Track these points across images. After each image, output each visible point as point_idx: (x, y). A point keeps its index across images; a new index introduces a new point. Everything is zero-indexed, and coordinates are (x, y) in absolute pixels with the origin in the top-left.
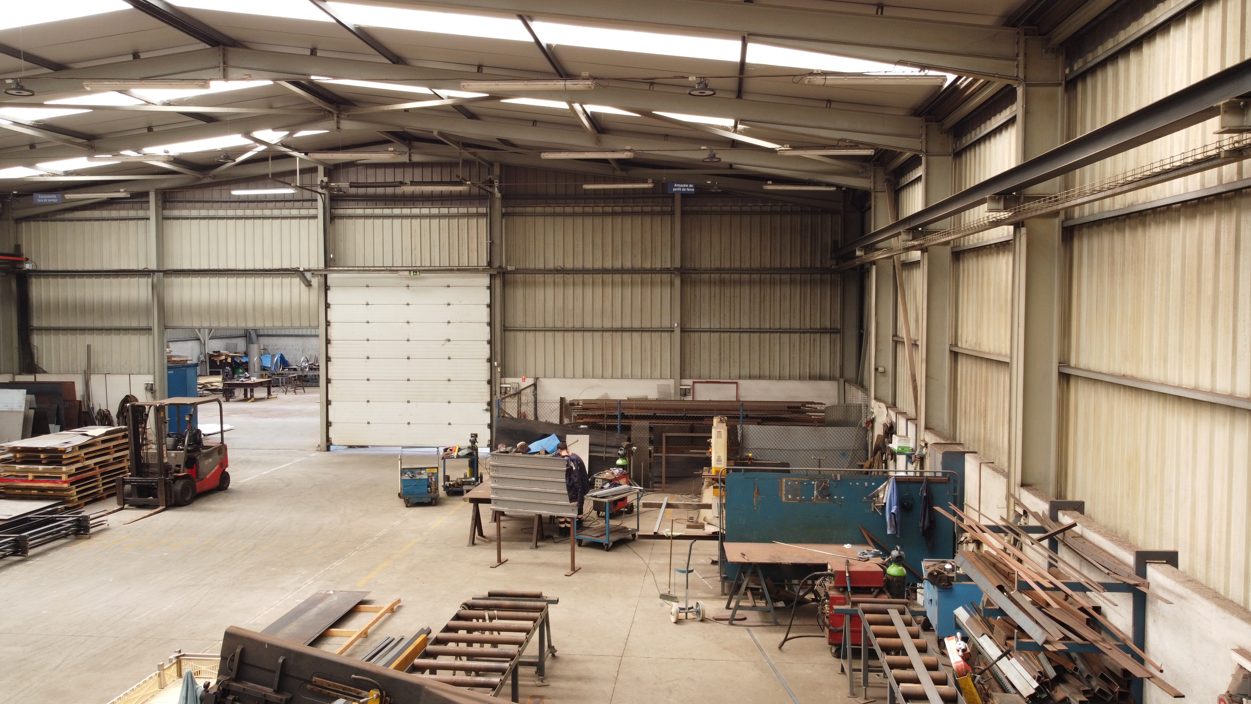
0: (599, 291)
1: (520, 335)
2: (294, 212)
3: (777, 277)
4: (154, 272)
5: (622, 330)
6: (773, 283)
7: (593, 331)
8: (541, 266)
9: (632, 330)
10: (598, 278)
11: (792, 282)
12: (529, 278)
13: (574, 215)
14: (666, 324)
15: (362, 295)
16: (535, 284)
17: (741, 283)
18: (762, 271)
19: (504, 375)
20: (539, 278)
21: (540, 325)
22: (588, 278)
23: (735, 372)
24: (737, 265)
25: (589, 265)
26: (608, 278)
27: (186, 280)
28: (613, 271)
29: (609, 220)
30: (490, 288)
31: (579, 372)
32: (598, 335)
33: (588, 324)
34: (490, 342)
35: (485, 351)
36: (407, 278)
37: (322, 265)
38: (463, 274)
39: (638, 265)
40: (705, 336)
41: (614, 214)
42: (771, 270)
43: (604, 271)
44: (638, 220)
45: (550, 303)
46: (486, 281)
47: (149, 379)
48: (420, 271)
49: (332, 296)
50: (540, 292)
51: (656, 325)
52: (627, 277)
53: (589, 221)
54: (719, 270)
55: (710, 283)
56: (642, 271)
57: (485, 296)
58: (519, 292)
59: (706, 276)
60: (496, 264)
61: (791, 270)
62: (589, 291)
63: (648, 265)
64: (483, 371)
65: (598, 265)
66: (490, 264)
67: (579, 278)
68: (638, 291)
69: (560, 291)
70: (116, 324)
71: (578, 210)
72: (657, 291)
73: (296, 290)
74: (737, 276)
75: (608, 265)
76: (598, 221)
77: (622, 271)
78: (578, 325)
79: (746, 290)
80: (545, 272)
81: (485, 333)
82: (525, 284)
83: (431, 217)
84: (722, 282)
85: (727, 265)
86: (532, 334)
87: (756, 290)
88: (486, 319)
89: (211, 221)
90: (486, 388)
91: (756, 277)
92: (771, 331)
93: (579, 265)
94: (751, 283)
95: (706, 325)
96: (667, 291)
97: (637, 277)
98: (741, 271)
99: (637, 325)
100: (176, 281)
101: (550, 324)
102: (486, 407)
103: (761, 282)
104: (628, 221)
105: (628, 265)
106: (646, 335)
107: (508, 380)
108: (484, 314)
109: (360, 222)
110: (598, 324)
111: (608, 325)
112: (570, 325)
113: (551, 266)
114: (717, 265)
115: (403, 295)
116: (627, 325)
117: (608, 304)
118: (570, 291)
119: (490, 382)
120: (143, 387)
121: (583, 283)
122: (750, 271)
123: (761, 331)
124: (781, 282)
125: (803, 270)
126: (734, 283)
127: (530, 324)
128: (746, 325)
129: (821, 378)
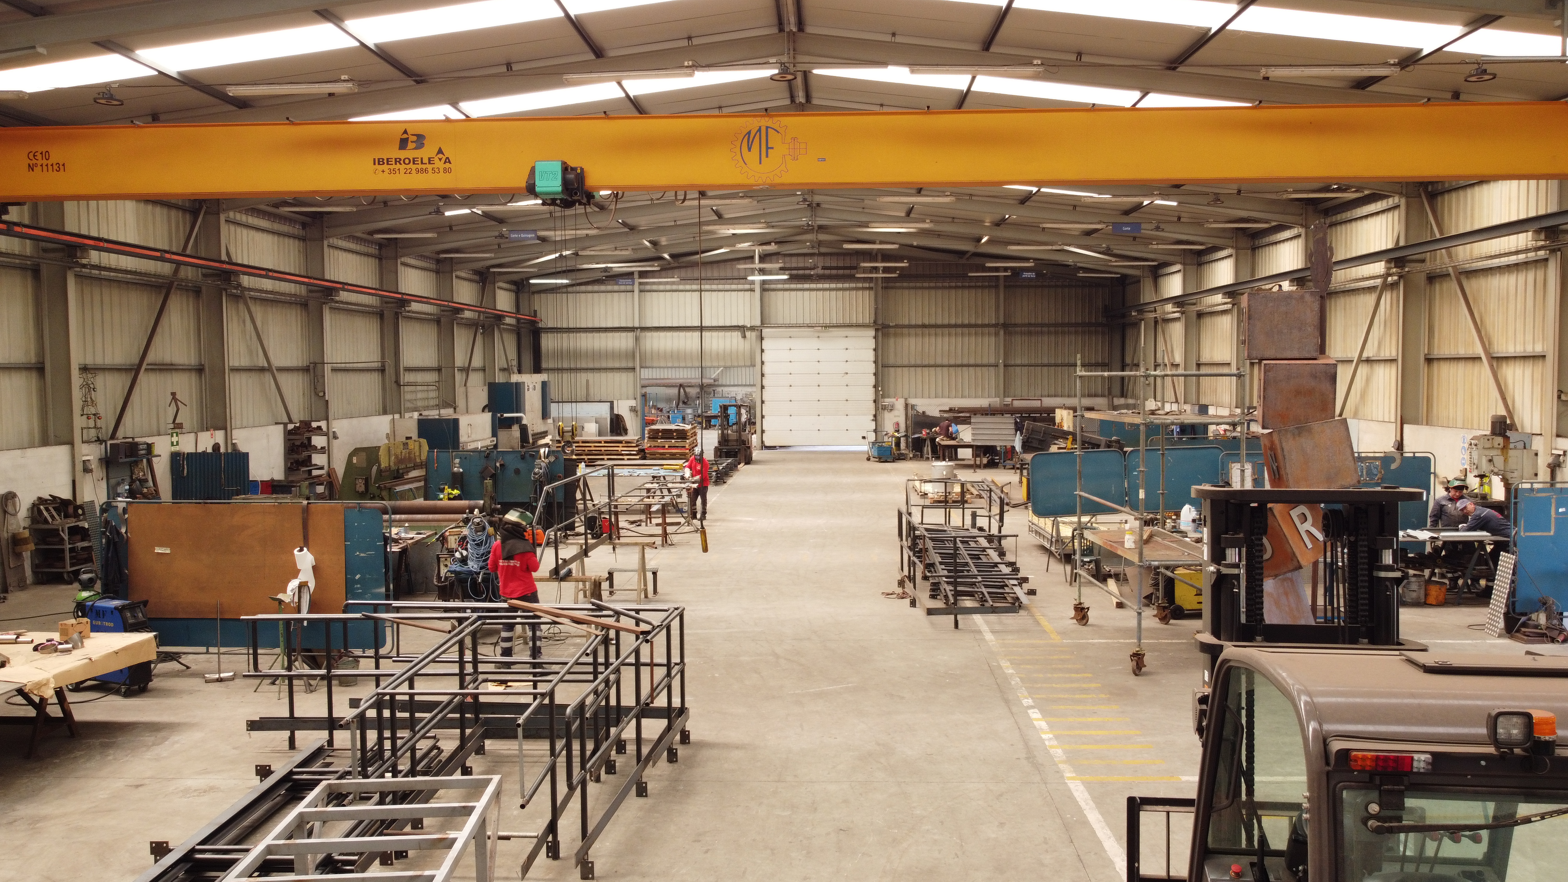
0: (946, 339)
1: (892, 369)
2: (734, 287)
3: (1066, 329)
4: (637, 328)
5: (962, 366)
6: (1063, 333)
7: (942, 366)
8: (907, 323)
9: (968, 366)
10: (946, 330)
11: (1076, 333)
12: (899, 330)
13: (929, 288)
14: (992, 361)
15: (785, 343)
16: (902, 335)
17: (1042, 333)
18: (1056, 325)
19: (883, 396)
20: (905, 331)
21: (906, 362)
22: (939, 331)
23: (1039, 393)
24: (1040, 321)
25: (939, 322)
26: (953, 330)
27: (655, 334)
28: (956, 326)
29: (953, 292)
30: (875, 338)
31: (933, 393)
32: (945, 369)
33: (939, 362)
34: (875, 374)
35: (872, 380)
36: (819, 332)
37: (758, 323)
38: (859, 329)
39: (973, 322)
40: (1018, 369)
41: (956, 287)
42: (1063, 325)
43: (949, 326)
44: (973, 291)
45: (913, 347)
46: (873, 333)
47: (633, 403)
48: (830, 327)
49: (766, 344)
50: (906, 341)
51: (985, 361)
52: (966, 330)
53: (940, 292)
54: (1030, 325)
55: (1022, 333)
56: (976, 326)
57: (872, 344)
58: (892, 341)
59: (1018, 329)
60: (880, 322)
61: (1076, 325)
62: (939, 339)
63: (980, 322)
64: (870, 394)
65: (946, 322)
66: (875, 322)
67: (933, 331)
68: (973, 339)
69: (920, 339)
70: (604, 365)
71: (932, 284)
72: (986, 339)
73: (735, 341)
74: (1040, 329)
75: (953, 322)
76: (946, 292)
77: (963, 326)
78: (932, 362)
79: (1046, 338)
80: (910, 326)
81: (872, 368)
82: (895, 335)
83: (830, 290)
84: (1030, 333)
85: (1033, 321)
86: (900, 369)
87: (1053, 338)
88: (872, 358)
89: (674, 293)
90: (872, 405)
91: (1052, 329)
92: (1063, 365)
93: (933, 322)
94: (1049, 333)
95: (1018, 362)
96: (993, 339)
97: (973, 330)
98: (1042, 325)
99: (972, 362)
100: (649, 334)
101: (913, 362)
102: (872, 418)
103: (1056, 333)
104: (966, 292)
105: (966, 322)
106: (978, 369)
107: (887, 400)
108: (871, 355)
109: (781, 293)
110: (945, 362)
111: (952, 362)
112: (926, 363)
113: (913, 323)
114: (1027, 322)
115: (814, 343)
116: (965, 362)
117: (953, 348)
118: (926, 339)
119: (875, 401)
120: (628, 409)
121: (936, 334)
122: (1049, 325)
123: (1056, 365)
124: (1069, 333)
125: (1083, 324)
126: (1037, 333)
127: (899, 363)
128: (1045, 361)
129: (1096, 396)
